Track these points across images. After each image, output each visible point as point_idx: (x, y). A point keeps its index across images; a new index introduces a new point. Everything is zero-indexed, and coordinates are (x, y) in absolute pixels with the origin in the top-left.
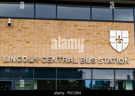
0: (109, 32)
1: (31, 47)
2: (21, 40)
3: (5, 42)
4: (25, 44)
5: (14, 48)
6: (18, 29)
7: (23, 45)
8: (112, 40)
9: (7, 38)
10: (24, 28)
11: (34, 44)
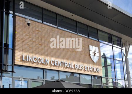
0: (89, 46)
1: (42, 49)
2: (35, 42)
3: (23, 41)
4: (38, 45)
5: (30, 48)
6: (33, 31)
7: (37, 46)
8: (91, 53)
9: (25, 37)
10: (37, 31)
11: (45, 47)
